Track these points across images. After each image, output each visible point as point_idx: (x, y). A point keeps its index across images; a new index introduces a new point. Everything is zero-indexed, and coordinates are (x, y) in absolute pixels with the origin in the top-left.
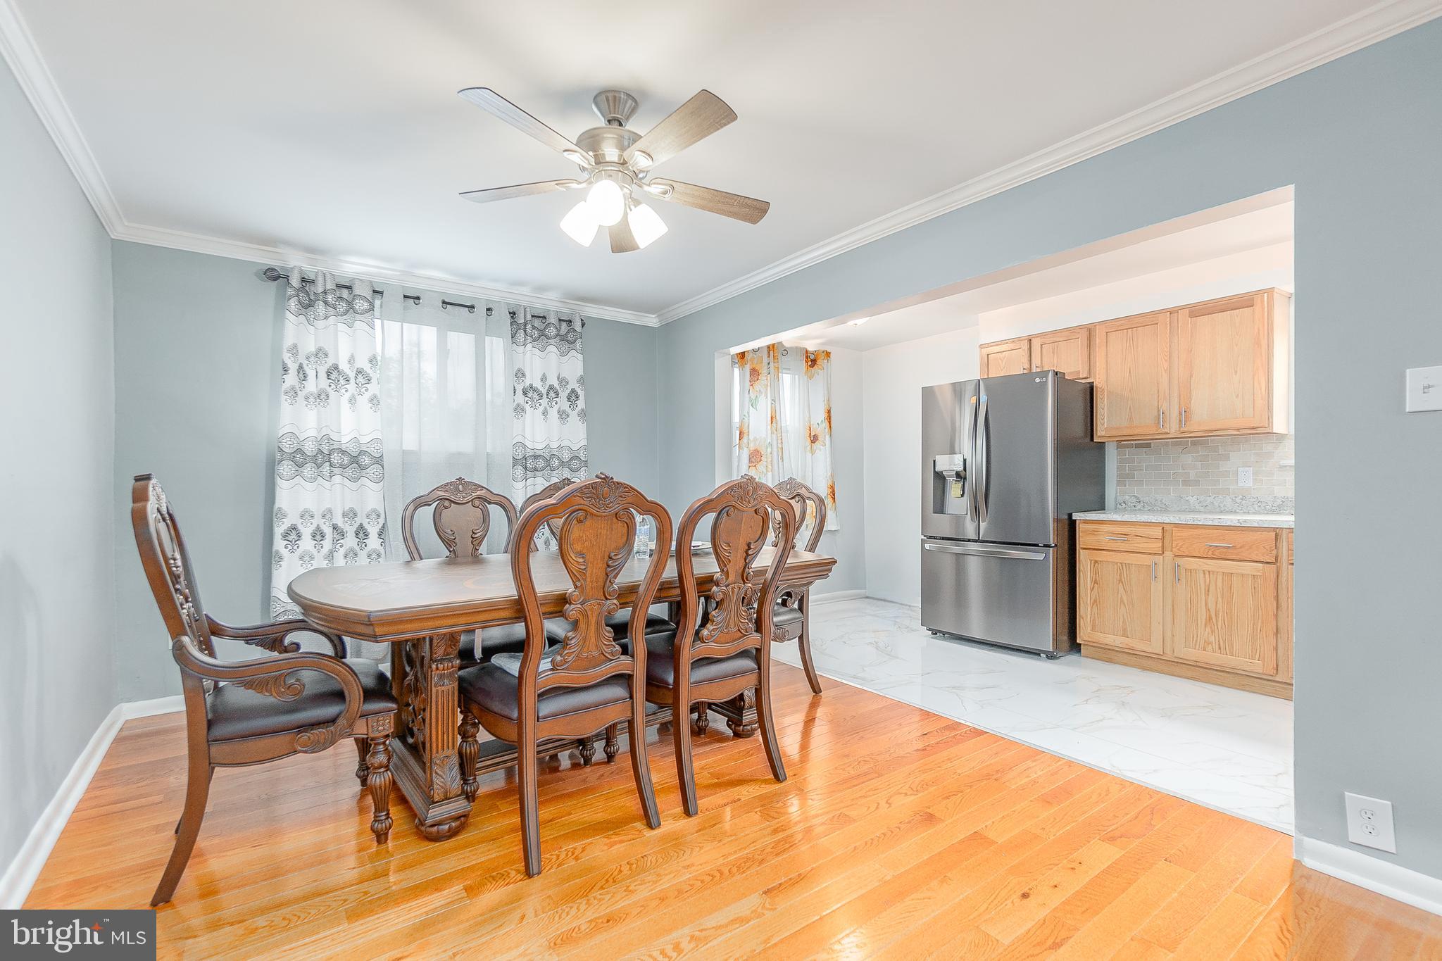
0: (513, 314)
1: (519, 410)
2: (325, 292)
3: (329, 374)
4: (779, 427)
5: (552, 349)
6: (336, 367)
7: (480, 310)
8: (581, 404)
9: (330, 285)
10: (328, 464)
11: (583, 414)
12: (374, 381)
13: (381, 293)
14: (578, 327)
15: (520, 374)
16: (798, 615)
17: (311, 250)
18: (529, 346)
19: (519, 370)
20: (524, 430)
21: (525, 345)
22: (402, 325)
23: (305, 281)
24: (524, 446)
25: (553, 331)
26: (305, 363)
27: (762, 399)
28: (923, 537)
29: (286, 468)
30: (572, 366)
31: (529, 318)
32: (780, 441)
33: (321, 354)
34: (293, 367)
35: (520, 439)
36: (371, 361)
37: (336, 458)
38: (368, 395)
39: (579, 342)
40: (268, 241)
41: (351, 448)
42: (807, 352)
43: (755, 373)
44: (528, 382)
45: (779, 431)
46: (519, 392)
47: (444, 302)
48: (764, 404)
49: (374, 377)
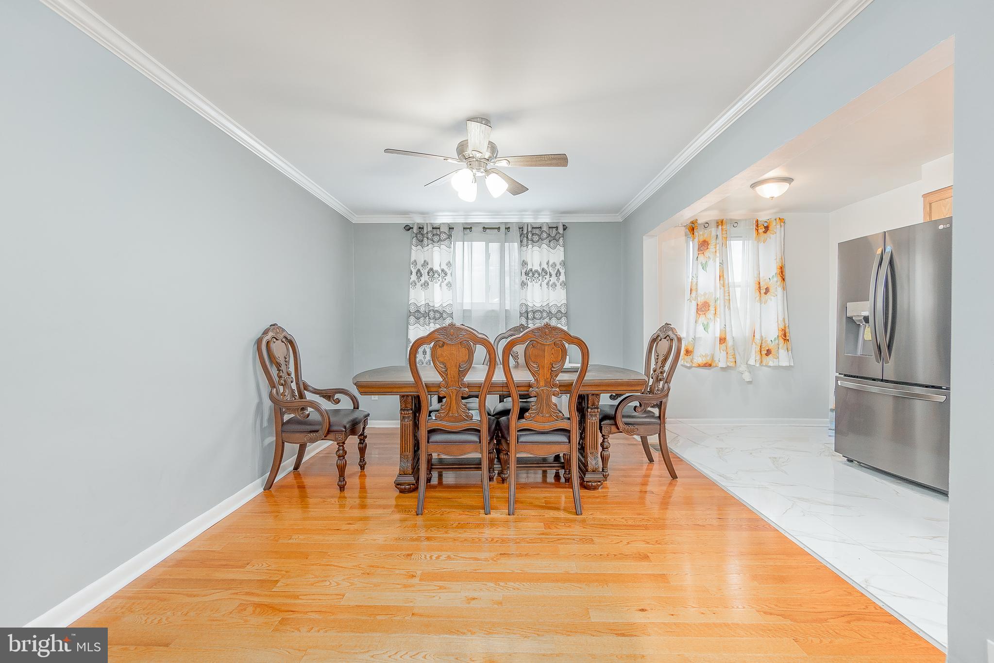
0: (521, 228)
1: (523, 284)
2: (427, 233)
3: (428, 273)
4: (726, 282)
5: (544, 246)
6: (431, 269)
7: (503, 229)
8: (562, 278)
9: (430, 229)
10: (428, 317)
11: (564, 284)
12: (449, 275)
13: (453, 228)
14: (561, 230)
15: (524, 263)
16: (657, 421)
17: (422, 213)
18: (530, 246)
19: (523, 261)
20: (526, 296)
21: (527, 246)
22: (463, 243)
23: (421, 228)
24: (527, 306)
25: (545, 235)
26: (421, 268)
27: (710, 262)
28: (837, 374)
29: (412, 319)
30: (557, 255)
31: (530, 229)
32: (727, 294)
33: (425, 263)
34: (414, 272)
35: (524, 302)
36: (447, 265)
37: (432, 314)
38: (446, 282)
39: (561, 240)
40: (405, 213)
41: (440, 309)
42: (757, 221)
43: (704, 245)
44: (529, 267)
45: (726, 287)
46: (523, 274)
47: (484, 228)
48: (714, 267)
49: (449, 272)
